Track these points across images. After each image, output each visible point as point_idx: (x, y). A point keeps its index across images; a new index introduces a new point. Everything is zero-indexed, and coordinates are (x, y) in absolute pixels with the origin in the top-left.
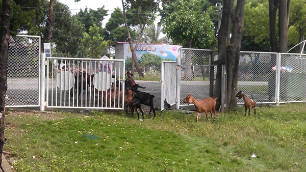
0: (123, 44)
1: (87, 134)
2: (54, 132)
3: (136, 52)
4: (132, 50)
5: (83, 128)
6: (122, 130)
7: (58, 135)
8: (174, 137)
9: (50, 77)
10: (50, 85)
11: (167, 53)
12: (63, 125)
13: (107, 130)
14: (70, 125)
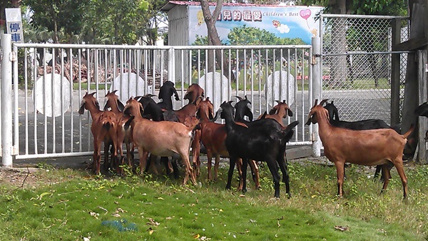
0: (186, 6)
1: (110, 220)
2: (37, 215)
3: (217, 23)
4: (207, 21)
5: (101, 205)
6: (189, 208)
7: (46, 223)
8: (312, 222)
9: (21, 87)
10: (22, 104)
11: (289, 24)
12: (56, 200)
13: (155, 209)
14: (72, 199)
